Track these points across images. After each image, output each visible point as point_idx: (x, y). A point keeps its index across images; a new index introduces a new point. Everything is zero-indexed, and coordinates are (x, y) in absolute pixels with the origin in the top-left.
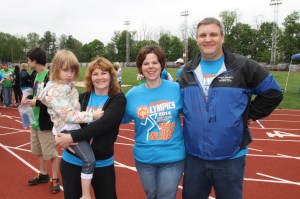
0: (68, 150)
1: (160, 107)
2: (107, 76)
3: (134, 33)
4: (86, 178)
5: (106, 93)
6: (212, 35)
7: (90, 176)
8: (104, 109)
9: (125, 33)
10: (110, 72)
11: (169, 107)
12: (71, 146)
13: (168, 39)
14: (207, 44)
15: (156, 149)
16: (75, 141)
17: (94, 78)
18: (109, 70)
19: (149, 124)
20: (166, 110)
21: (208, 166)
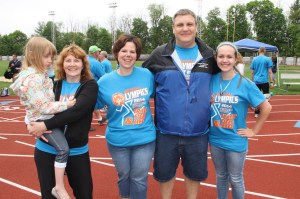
0: (41, 139)
1: (135, 94)
2: (79, 64)
3: (60, 24)
4: (60, 167)
5: (77, 80)
6: (189, 24)
7: (64, 165)
8: (76, 97)
9: (50, 24)
10: (83, 61)
11: (143, 94)
12: (44, 135)
13: (96, 31)
14: (185, 33)
15: (132, 133)
16: (48, 129)
17: (66, 64)
18: (82, 58)
19: (124, 110)
20: (140, 96)
21: (181, 142)
